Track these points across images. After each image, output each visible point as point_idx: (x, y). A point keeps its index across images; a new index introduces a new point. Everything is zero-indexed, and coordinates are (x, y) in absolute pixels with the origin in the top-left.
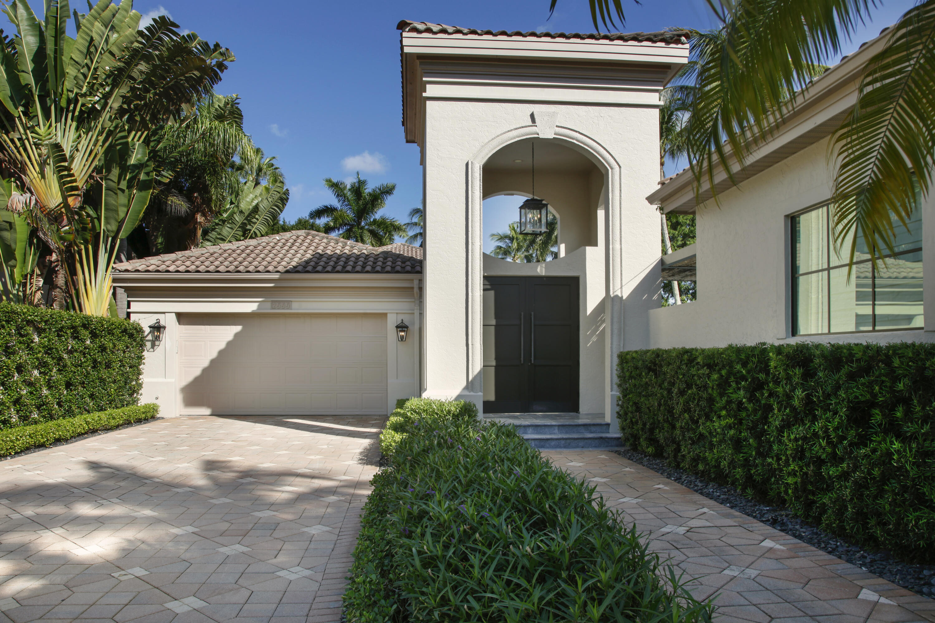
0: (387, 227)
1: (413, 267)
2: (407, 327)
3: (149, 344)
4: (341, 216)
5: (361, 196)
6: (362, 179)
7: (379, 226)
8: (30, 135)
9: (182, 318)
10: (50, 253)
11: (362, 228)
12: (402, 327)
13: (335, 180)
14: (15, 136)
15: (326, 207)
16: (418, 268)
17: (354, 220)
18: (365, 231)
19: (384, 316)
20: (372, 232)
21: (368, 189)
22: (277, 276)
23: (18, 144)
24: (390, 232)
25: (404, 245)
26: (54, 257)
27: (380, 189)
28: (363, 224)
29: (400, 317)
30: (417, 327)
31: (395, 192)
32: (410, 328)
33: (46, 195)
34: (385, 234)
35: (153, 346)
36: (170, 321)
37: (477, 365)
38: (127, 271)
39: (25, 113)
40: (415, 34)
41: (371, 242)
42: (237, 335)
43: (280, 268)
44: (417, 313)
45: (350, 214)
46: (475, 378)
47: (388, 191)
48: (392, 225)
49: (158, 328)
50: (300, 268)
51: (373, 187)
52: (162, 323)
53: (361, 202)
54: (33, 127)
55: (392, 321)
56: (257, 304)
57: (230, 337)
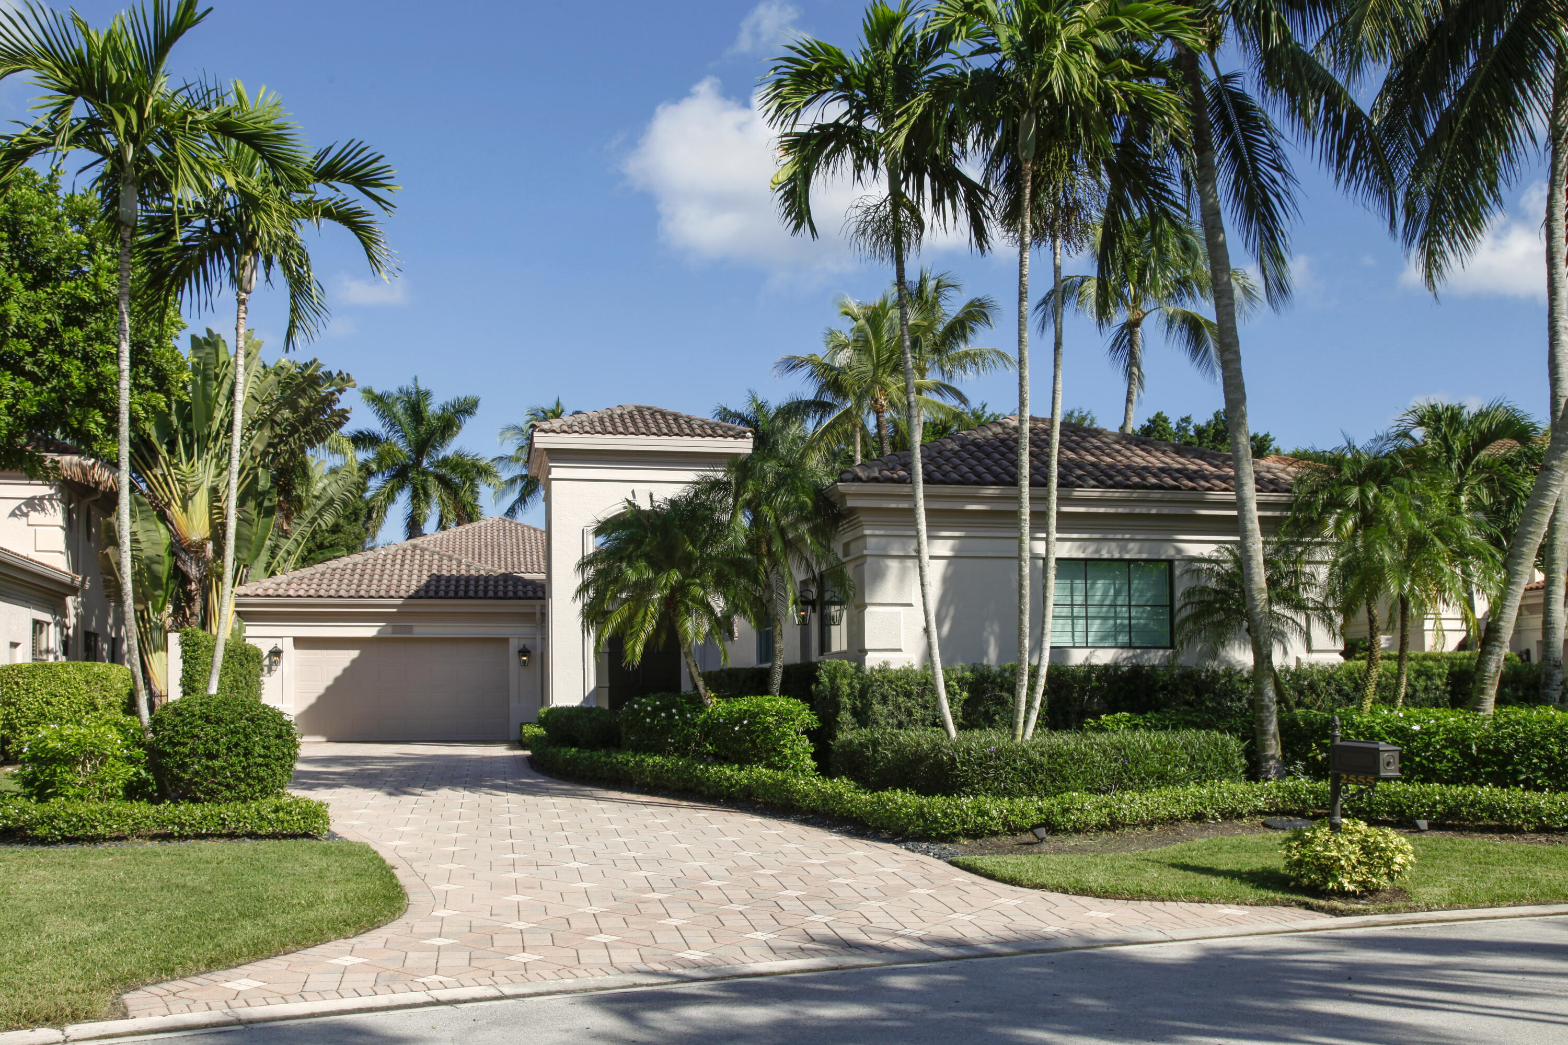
0: (467, 471)
1: (535, 592)
2: (529, 652)
3: (266, 669)
4: (389, 453)
5: (423, 419)
6: (423, 388)
7: (453, 469)
8: (173, 471)
9: (300, 643)
10: (190, 582)
11: (425, 473)
12: (524, 652)
13: (378, 391)
14: (158, 472)
15: (361, 433)
16: (540, 594)
17: (409, 457)
18: (430, 478)
19: (505, 641)
20: (444, 482)
21: (434, 407)
22: (400, 601)
23: (161, 479)
24: (472, 480)
25: (504, 521)
26: (194, 586)
27: (454, 406)
28: (425, 463)
29: (523, 642)
30: (539, 651)
31: (479, 411)
32: (533, 652)
33: (187, 527)
34: (464, 483)
35: (270, 671)
36: (287, 646)
37: (592, 685)
38: (246, 595)
39: (169, 452)
40: (543, 434)
41: (440, 496)
42: (354, 662)
43: (402, 593)
44: (539, 638)
45: (402, 447)
46: (590, 694)
47: (467, 408)
48: (474, 465)
49: (276, 653)
50: (422, 593)
51: (442, 402)
52: (280, 647)
53: (422, 429)
54: (177, 464)
55: (514, 646)
56: (377, 629)
57: (347, 664)
